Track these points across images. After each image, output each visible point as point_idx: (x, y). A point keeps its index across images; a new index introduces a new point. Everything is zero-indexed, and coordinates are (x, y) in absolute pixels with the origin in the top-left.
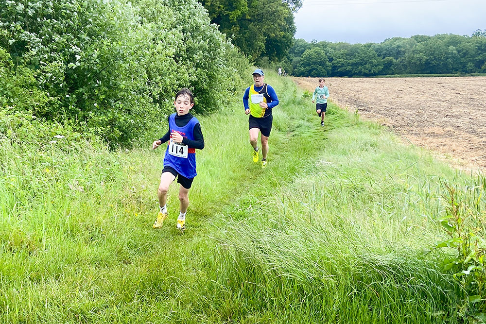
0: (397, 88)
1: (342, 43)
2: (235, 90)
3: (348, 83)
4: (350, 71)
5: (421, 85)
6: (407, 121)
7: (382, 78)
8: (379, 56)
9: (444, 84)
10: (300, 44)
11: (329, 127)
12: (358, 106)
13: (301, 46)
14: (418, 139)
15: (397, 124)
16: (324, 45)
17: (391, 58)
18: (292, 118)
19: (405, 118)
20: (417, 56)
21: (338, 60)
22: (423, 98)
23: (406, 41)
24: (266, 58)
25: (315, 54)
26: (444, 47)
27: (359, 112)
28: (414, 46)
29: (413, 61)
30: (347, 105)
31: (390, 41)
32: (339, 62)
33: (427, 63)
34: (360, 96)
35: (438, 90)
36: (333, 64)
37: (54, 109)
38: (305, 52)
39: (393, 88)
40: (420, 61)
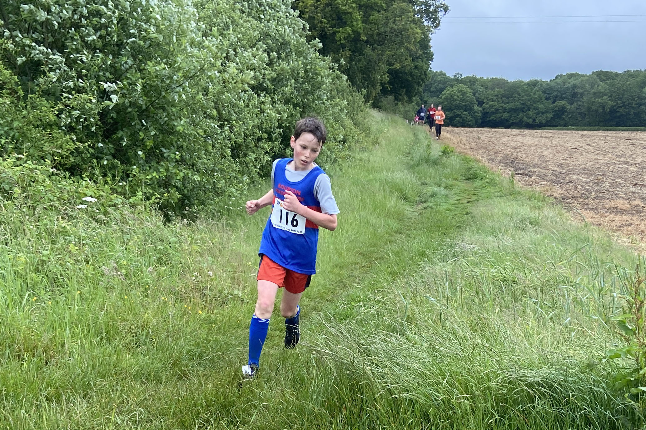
0: (569, 145)
1: (496, 78)
2: (344, 141)
3: (504, 136)
4: (507, 120)
5: (603, 142)
6: (582, 190)
7: (551, 131)
8: (547, 99)
9: (634, 141)
10: (439, 78)
11: (474, 198)
12: (516, 168)
13: (440, 82)
14: (596, 216)
15: (567, 195)
16: (472, 82)
17: (563, 102)
18: (424, 184)
19: (580, 187)
20: (600, 100)
21: (491, 103)
22: (604, 160)
23: (586, 78)
24: (391, 98)
25: (459, 94)
26: (637, 89)
27: (517, 178)
28: (596, 86)
29: (594, 108)
30: (500, 167)
31: (563, 78)
32: (491, 107)
33: (613, 111)
34: (519, 154)
35: (626, 148)
36: (483, 110)
37: (83, 159)
38: (445, 91)
39: (565, 145)
40: (603, 107)
